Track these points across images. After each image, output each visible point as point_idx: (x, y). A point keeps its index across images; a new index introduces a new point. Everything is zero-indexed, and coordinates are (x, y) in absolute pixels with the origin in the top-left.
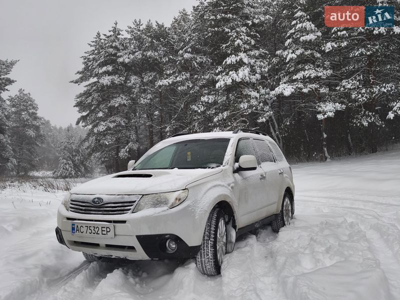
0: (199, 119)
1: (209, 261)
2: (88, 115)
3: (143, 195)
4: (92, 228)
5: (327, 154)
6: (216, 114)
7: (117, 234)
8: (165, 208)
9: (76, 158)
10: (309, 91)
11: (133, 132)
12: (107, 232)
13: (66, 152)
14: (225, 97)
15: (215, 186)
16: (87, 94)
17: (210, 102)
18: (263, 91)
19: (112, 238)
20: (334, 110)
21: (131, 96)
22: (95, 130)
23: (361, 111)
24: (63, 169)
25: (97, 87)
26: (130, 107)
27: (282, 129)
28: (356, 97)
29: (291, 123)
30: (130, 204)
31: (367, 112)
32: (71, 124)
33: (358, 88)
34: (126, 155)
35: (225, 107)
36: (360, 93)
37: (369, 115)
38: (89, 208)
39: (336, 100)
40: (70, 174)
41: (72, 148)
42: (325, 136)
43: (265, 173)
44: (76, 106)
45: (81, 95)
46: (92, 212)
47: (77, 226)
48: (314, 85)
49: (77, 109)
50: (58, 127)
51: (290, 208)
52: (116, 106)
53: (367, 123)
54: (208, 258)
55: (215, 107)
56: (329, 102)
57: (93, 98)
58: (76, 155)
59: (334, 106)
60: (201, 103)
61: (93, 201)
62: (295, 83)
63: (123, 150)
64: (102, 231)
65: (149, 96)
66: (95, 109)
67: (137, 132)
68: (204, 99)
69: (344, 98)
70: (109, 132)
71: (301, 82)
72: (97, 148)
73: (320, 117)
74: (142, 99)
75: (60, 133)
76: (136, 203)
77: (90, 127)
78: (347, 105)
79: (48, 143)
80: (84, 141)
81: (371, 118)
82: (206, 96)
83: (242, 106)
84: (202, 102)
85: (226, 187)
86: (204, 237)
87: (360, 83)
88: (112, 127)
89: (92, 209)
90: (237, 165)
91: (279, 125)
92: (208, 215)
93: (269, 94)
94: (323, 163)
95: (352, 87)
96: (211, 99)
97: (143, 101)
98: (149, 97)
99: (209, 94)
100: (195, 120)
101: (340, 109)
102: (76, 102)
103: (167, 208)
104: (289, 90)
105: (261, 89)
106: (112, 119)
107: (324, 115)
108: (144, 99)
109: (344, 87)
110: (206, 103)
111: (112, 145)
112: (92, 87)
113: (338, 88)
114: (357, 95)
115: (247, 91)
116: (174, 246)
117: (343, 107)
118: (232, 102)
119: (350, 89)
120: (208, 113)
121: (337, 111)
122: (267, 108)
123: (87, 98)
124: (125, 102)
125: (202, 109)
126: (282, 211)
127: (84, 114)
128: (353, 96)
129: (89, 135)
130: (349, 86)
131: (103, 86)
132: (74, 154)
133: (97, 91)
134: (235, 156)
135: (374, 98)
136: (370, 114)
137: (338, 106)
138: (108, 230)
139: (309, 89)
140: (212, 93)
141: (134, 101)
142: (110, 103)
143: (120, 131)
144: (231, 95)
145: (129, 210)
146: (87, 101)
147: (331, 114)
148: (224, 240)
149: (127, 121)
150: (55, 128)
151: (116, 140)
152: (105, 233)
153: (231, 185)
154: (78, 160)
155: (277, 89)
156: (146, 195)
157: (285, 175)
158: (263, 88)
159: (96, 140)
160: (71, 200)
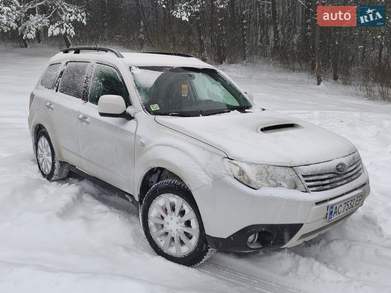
4: (349, 203)
89: (338, 179)
160: (304, 176)
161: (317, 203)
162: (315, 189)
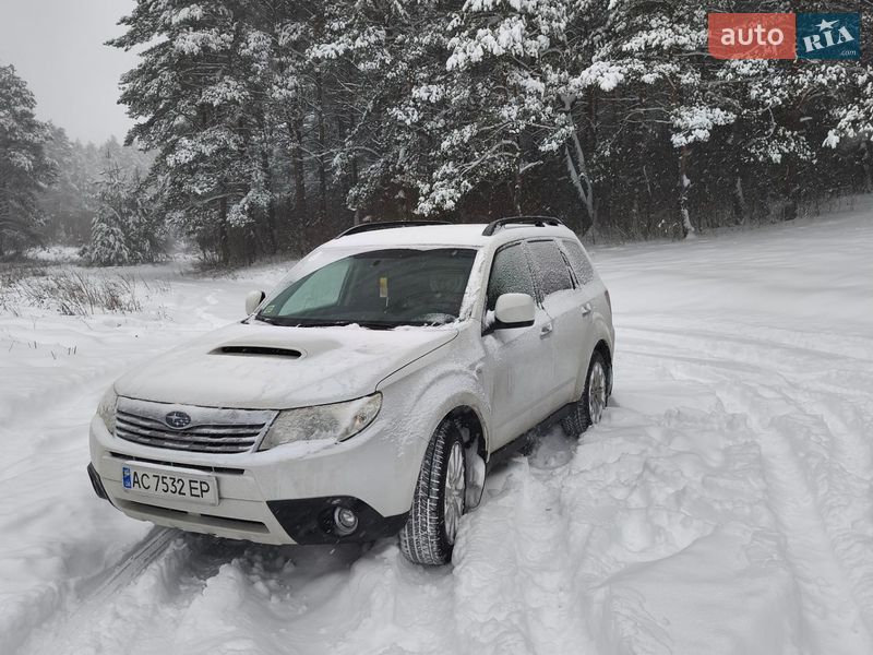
0: (408, 141)
1: (427, 541)
2: (151, 123)
3: (280, 410)
4: (169, 482)
5: (688, 224)
6: (447, 130)
7: (224, 495)
8: (332, 441)
9: (131, 219)
10: (657, 80)
11: (257, 165)
12: (202, 491)
13: (106, 206)
14: (467, 91)
15: (441, 377)
16: (146, 72)
17: (433, 100)
18: (553, 77)
19: (213, 505)
20: (710, 124)
21: (250, 79)
22: (170, 160)
23: (768, 127)
24: (103, 244)
25: (170, 58)
26: (249, 106)
27: (593, 166)
28: (759, 95)
29: (613, 154)
30: (252, 431)
31: (781, 130)
32: (113, 137)
33: (766, 73)
34: (242, 219)
35: (468, 114)
36: (769, 86)
37: (784, 135)
38: (160, 434)
39: (714, 101)
40: (118, 256)
41: (119, 196)
42: (687, 182)
43: (553, 321)
44: (123, 101)
45: (131, 77)
46: (166, 444)
47: (135, 474)
48: (669, 66)
49: (125, 108)
50: (84, 144)
51: (603, 384)
52: (215, 104)
53: (780, 156)
54: (426, 536)
55: (444, 112)
56: (701, 105)
57: (161, 84)
58: (129, 214)
59: (711, 116)
60: (412, 103)
61: (169, 420)
62: (627, 61)
63: (235, 207)
64: (191, 488)
65: (292, 81)
66: (166, 109)
67: (265, 165)
68: (420, 93)
69: (734, 97)
70: (201, 164)
71: (641, 58)
72: (175, 201)
73: (678, 140)
74: (275, 87)
75: (88, 156)
76: (266, 428)
77: (159, 151)
78: (739, 114)
79: (65, 182)
80: (147, 182)
81: (789, 144)
82: (424, 87)
83: (505, 113)
84: (414, 100)
85: (466, 373)
86: (417, 492)
87: (769, 62)
88: (208, 154)
89: (167, 435)
90: (491, 315)
91: (587, 158)
92: (425, 445)
93: (566, 83)
94: (677, 244)
95: (751, 72)
96: (435, 93)
97: (278, 94)
98: (291, 84)
99: (430, 81)
100: (398, 143)
101: (723, 123)
102: (122, 92)
103: (335, 440)
104: (611, 76)
105: (549, 72)
106: (207, 134)
107: (686, 136)
108: (281, 87)
109: (734, 70)
110: (423, 102)
111: (210, 194)
112: (158, 56)
113: (720, 74)
114: (761, 91)
115: (518, 77)
116: (351, 520)
117: (729, 117)
118: (482, 101)
119: (747, 76)
120: (429, 127)
121: (715, 126)
122: (561, 118)
123: (146, 82)
124: (236, 95)
125: (415, 116)
126: (586, 394)
127: (143, 120)
128: (754, 93)
129: (156, 170)
130: (745, 70)
131: (182, 55)
132: (125, 210)
133: (170, 66)
134: (487, 293)
135: (799, 98)
136: (788, 133)
137: (720, 116)
138: (205, 487)
139: (656, 75)
140: (438, 78)
141: (258, 91)
142: (201, 96)
143: (228, 162)
144: (480, 86)
145: (251, 443)
146: (147, 89)
147: (703, 135)
148: (461, 485)
149: (241, 139)
150: (78, 146)
151: (220, 183)
152: (198, 492)
153: (477, 367)
154: (134, 223)
155: (584, 73)
156: (286, 410)
157: (595, 315)
158: (554, 70)
159: (173, 183)
160: (119, 411)
161: (115, 455)
162: (123, 434)
